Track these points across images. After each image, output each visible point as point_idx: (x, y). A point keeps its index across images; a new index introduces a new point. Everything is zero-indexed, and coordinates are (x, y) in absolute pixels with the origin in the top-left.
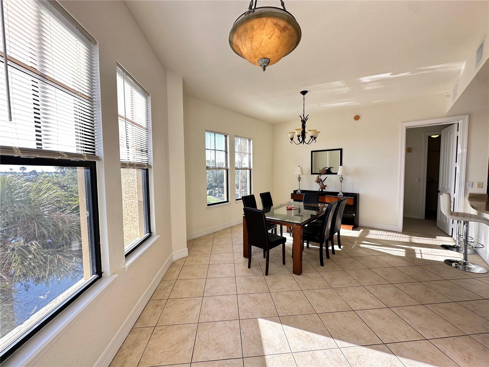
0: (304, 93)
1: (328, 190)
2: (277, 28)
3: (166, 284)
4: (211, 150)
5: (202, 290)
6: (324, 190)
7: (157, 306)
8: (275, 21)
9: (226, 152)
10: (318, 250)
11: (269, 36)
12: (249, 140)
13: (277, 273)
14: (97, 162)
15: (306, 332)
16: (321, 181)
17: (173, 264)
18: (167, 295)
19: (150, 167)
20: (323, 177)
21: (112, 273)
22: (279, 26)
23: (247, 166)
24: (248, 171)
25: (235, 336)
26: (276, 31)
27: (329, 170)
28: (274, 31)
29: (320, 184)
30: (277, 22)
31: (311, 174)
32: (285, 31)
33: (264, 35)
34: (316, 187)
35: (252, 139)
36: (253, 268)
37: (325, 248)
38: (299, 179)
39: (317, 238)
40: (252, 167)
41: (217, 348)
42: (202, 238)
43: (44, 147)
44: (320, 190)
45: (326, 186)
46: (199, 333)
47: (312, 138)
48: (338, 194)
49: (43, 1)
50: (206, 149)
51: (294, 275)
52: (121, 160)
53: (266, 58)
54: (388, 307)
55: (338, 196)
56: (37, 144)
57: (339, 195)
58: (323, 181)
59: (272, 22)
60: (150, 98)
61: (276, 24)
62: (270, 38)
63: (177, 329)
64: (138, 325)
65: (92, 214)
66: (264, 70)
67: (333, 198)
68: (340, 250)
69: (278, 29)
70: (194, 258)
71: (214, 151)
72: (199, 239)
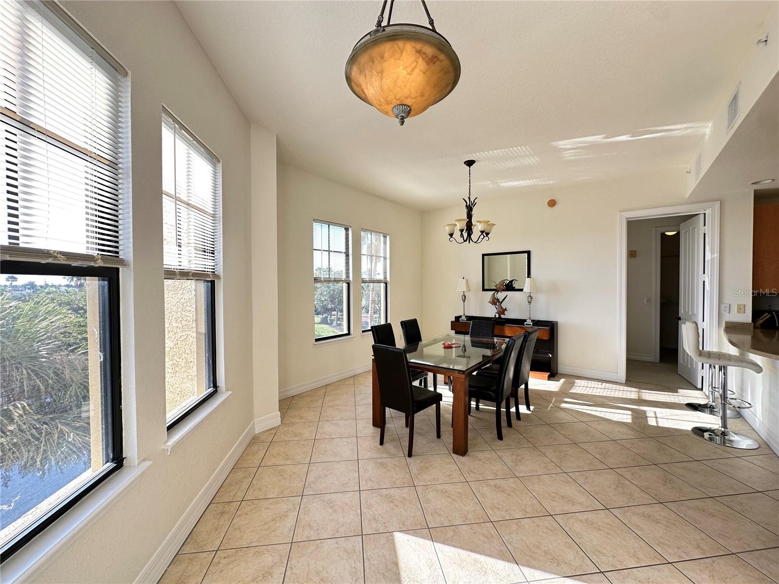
0: (470, 163)
1: (508, 315)
2: (421, 59)
3: (240, 475)
4: (323, 252)
5: (301, 485)
6: (503, 316)
7: (222, 513)
8: (419, 46)
9: (347, 255)
10: (493, 413)
11: (409, 70)
12: (385, 237)
13: (426, 452)
14: (120, 269)
16: (499, 302)
17: (255, 440)
18: (240, 495)
19: (218, 277)
20: (501, 295)
21: (142, 459)
22: (425, 54)
23: (381, 277)
24: (383, 285)
25: (353, 566)
26: (420, 61)
27: (510, 284)
28: (417, 62)
29: (497, 306)
30: (422, 48)
31: (483, 291)
32: (434, 63)
33: (401, 68)
34: (491, 312)
35: (388, 235)
36: (386, 445)
37: (505, 410)
38: (464, 298)
39: (492, 393)
40: (388, 279)
42: (304, 395)
43: (23, 243)
44: (497, 316)
45: (506, 309)
46: (293, 562)
47: (482, 234)
48: (525, 323)
49: (32, 1)
50: (314, 250)
51: (455, 456)
52: (165, 266)
53: (405, 105)
54: (607, 509)
55: (526, 326)
57: (526, 324)
58: (502, 302)
59: (413, 48)
60: (220, 166)
61: (419, 52)
62: (410, 74)
63: (255, 554)
64: (186, 550)
65: (108, 357)
66: (402, 123)
67: (517, 328)
68: (529, 412)
69: (423, 59)
70: (290, 429)
71: (328, 252)
72: (300, 396)
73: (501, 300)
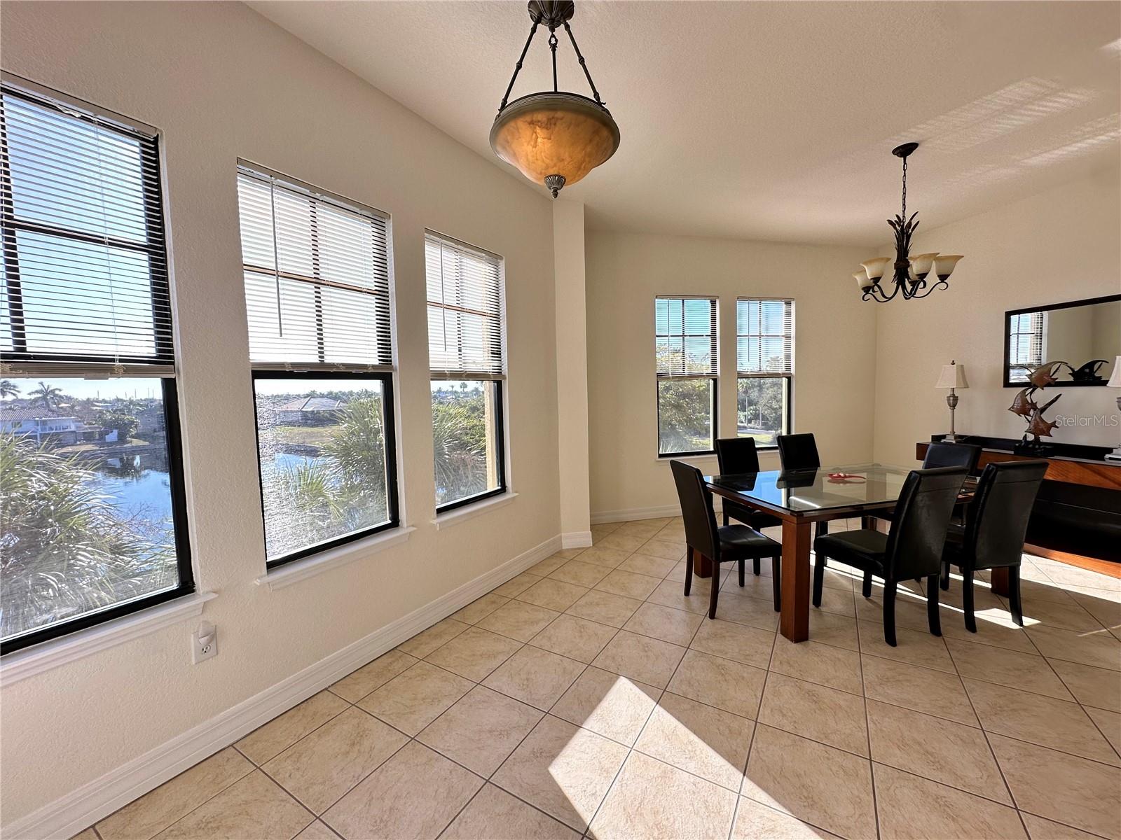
0: (905, 151)
1: (1056, 437)
2: (537, 128)
3: (526, 579)
4: (671, 338)
5: (569, 604)
6: (1043, 439)
7: (493, 602)
8: (528, 118)
9: (714, 340)
11: (532, 143)
12: (788, 304)
13: (740, 621)
14: (393, 373)
15: (693, 737)
16: (1035, 408)
17: (559, 554)
18: (515, 594)
19: (504, 377)
20: (1041, 396)
21: (411, 524)
22: (539, 121)
23: (782, 369)
24: (785, 381)
25: (560, 682)
26: (538, 131)
27: (1087, 370)
28: (536, 133)
29: (1030, 418)
31: (1005, 386)
32: (555, 124)
33: (525, 144)
34: (1018, 429)
35: (794, 300)
36: (691, 598)
38: (954, 401)
39: (880, 564)
40: (793, 371)
41: (523, 685)
42: (640, 522)
43: (328, 360)
44: (1031, 437)
45: (1054, 425)
46: (517, 656)
48: (1107, 456)
50: (658, 336)
51: (780, 637)
52: (431, 369)
53: (550, 176)
55: (1108, 462)
56: (320, 357)
57: (1110, 459)
58: (1043, 410)
59: (524, 122)
60: (502, 264)
61: (532, 123)
62: (535, 146)
63: (494, 639)
64: (455, 617)
66: (556, 195)
67: (1072, 465)
68: (1015, 626)
69: (540, 127)
70: (598, 552)
71: (681, 338)
72: (635, 523)
73: (1040, 406)
